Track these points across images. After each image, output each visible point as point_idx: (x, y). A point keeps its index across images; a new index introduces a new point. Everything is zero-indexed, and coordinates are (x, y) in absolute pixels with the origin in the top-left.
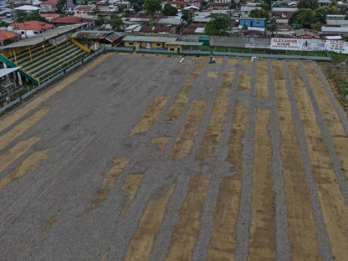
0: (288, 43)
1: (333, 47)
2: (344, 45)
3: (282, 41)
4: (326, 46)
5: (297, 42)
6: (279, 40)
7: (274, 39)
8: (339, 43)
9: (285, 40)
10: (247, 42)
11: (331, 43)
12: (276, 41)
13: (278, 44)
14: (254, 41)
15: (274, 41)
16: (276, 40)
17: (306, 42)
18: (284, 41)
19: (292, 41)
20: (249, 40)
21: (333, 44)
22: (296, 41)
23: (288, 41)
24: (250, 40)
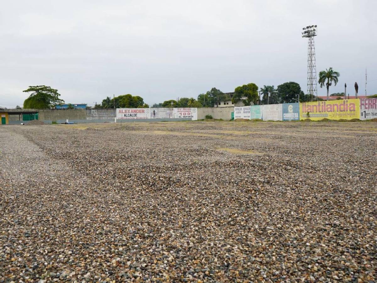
0: (135, 113)
1: (181, 115)
2: (192, 112)
3: (129, 112)
4: (174, 114)
5: (145, 112)
6: (125, 110)
7: (120, 110)
8: (186, 110)
9: (132, 110)
10: (87, 114)
11: (178, 111)
12: (122, 113)
13: (125, 116)
14: (97, 114)
15: (120, 112)
16: (122, 111)
17: (154, 112)
18: (130, 111)
19: (140, 112)
20: (90, 113)
21: (180, 112)
22: (143, 112)
23: (135, 111)
24: (92, 113)
